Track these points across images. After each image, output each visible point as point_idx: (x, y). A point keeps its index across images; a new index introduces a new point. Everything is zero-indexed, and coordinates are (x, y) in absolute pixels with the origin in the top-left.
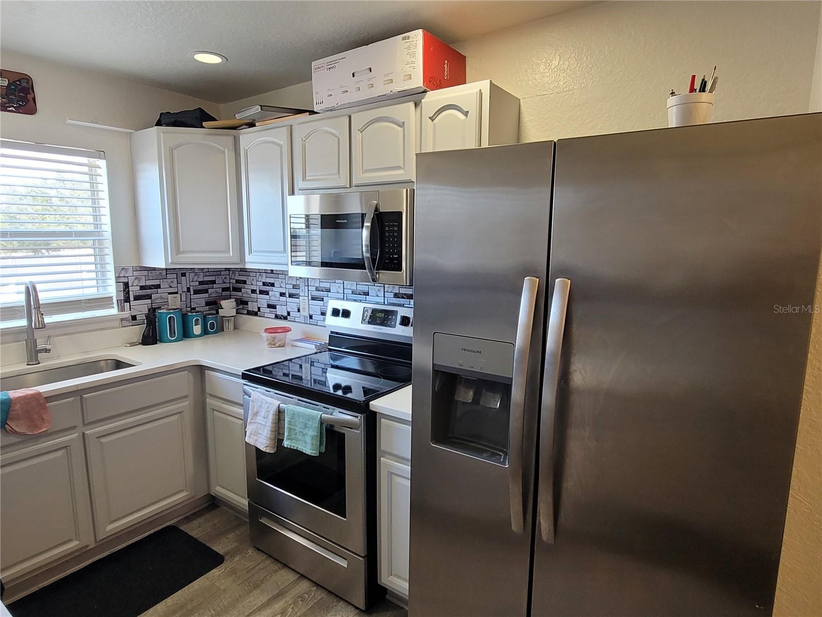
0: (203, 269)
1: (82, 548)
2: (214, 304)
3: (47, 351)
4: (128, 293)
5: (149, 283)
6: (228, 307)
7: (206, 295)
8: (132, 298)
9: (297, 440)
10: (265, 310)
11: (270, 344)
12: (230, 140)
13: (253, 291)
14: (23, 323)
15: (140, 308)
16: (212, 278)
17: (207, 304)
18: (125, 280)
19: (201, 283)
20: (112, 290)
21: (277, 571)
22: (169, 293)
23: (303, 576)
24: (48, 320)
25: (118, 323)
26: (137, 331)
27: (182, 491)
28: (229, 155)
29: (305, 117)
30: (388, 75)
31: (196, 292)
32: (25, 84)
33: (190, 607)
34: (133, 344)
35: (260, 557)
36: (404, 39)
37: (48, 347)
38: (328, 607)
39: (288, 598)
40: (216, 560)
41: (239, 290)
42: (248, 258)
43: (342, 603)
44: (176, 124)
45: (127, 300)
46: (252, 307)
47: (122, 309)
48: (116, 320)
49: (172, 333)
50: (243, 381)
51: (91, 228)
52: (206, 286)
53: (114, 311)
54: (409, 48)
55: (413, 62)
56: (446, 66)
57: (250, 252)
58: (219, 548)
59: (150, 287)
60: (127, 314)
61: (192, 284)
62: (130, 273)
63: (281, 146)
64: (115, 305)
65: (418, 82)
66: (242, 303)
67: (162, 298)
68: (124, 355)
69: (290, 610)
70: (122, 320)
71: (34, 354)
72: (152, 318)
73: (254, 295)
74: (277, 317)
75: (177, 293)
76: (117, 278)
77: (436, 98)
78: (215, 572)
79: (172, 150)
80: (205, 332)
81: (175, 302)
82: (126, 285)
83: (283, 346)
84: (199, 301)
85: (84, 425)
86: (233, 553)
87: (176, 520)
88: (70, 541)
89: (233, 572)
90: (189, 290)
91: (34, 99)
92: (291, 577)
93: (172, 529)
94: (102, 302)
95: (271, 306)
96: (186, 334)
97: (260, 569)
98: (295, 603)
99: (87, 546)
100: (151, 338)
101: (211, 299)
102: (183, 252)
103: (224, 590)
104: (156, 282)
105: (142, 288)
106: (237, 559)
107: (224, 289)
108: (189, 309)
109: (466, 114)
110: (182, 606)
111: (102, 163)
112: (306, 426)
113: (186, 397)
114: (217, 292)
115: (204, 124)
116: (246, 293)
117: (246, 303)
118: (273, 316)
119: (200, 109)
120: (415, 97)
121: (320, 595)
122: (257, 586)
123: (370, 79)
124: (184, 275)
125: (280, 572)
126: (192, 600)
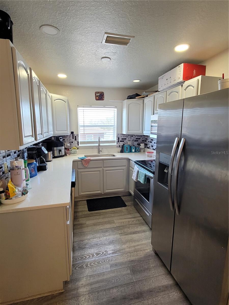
0: (137, 135)
1: (101, 193)
2: (139, 145)
3: (101, 151)
4: (119, 140)
5: (124, 138)
6: (142, 146)
7: (138, 142)
8: (120, 141)
9: (140, 179)
10: (151, 147)
11: (147, 156)
12: (142, 101)
13: (149, 142)
14: (97, 145)
15: (121, 144)
16: (140, 138)
17: (138, 144)
18: (119, 137)
19: (136, 139)
20: (116, 139)
21: (136, 213)
22: (128, 141)
23: (141, 216)
24: (101, 145)
25: (116, 147)
26: (120, 149)
27: (122, 188)
28: (142, 105)
29: (157, 93)
30: (174, 78)
31: (135, 141)
32: (102, 94)
33: (115, 212)
34: (118, 152)
35: (134, 209)
36: (179, 67)
37: (102, 150)
38: (143, 225)
39: (136, 219)
40: (125, 206)
41: (146, 141)
42: (144, 132)
43: (147, 225)
44: (130, 98)
45: (119, 142)
46: (148, 146)
47: (117, 144)
48: (116, 146)
49: (127, 151)
50: (135, 163)
51: (113, 124)
52: (138, 140)
53: (116, 144)
54: (179, 70)
55: (180, 74)
56: (194, 72)
57: (144, 131)
58: (126, 204)
59: (124, 139)
60: (118, 145)
61: (135, 139)
62: (120, 135)
63: (152, 101)
64: (116, 143)
65: (181, 79)
66: (146, 145)
67: (126, 142)
68: (115, 154)
69: (135, 221)
70: (117, 146)
71: (99, 151)
72: (123, 147)
73: (149, 143)
74: (153, 149)
75: (130, 141)
76: (117, 136)
77: (187, 83)
78: (124, 208)
79: (129, 105)
80: (135, 151)
81: (130, 143)
82: (119, 138)
83: (151, 157)
84: (136, 143)
85: (104, 167)
86: (129, 206)
87: (121, 195)
88: (99, 191)
89: (127, 209)
90: (133, 140)
91: (104, 97)
92: (139, 215)
93: (120, 197)
94: (113, 142)
95: (152, 146)
96: (131, 151)
97: (133, 211)
98: (137, 220)
99: (102, 193)
100: (122, 151)
101: (139, 143)
102: (130, 130)
103: (123, 212)
104: (125, 138)
105: (122, 139)
106: (129, 207)
107: (142, 141)
108: (133, 145)
109: (194, 87)
110: (114, 211)
111: (116, 109)
112: (142, 176)
113: (126, 166)
114: (140, 142)
115: (136, 98)
116: (147, 142)
117: (147, 145)
118: (152, 149)
119: (137, 94)
120: (181, 84)
121: (143, 221)
122: (130, 214)
123: (170, 80)
124: (132, 136)
125: (136, 214)
126: (116, 211)
